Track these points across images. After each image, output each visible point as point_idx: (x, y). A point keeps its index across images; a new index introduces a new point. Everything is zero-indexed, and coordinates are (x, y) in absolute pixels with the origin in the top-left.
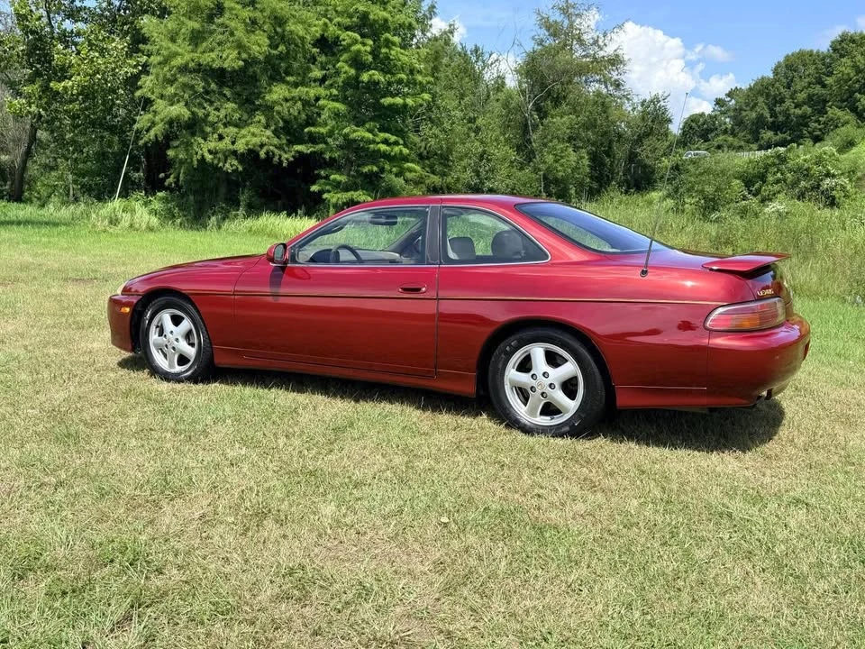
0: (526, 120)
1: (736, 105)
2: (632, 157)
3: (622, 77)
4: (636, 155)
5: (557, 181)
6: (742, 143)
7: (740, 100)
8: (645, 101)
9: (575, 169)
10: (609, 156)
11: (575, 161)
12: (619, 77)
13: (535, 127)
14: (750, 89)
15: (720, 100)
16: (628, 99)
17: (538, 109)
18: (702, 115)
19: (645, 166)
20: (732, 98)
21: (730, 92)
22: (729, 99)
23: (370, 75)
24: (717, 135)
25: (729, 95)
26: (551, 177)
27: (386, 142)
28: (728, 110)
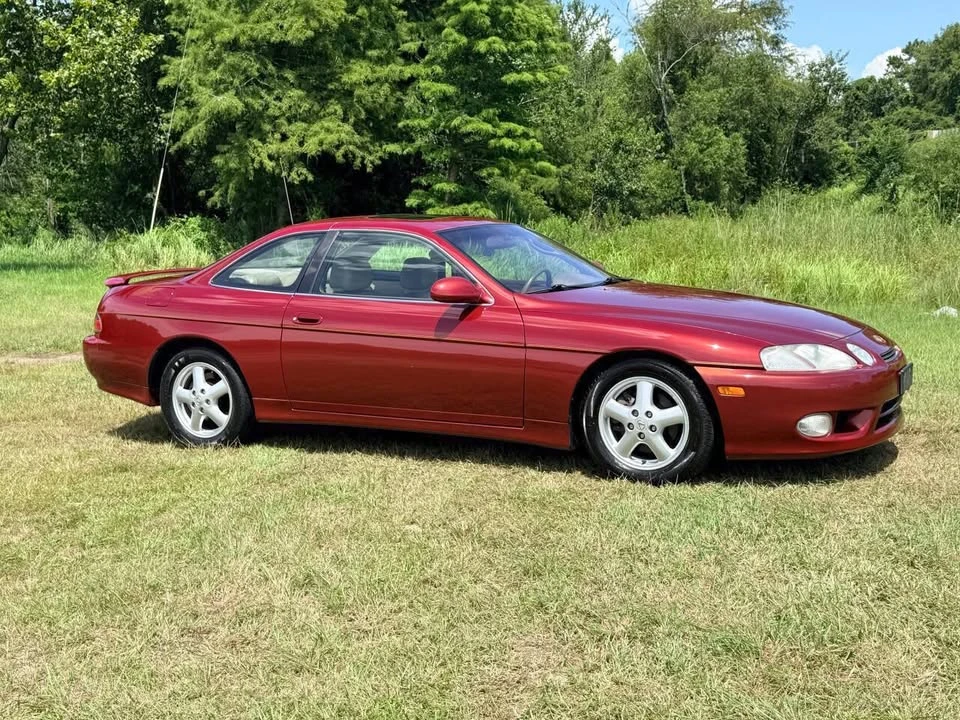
0: (659, 96)
1: (917, 64)
2: (799, 140)
3: (782, 32)
4: (804, 137)
5: (704, 178)
6: (933, 116)
7: (922, 58)
8: (814, 65)
9: (729, 160)
10: (768, 141)
11: (728, 148)
12: (778, 31)
13: (671, 105)
14: (937, 40)
15: (895, 58)
16: (791, 61)
17: (673, 80)
18: (871, 79)
19: (817, 152)
20: (911, 55)
21: (908, 48)
22: (907, 56)
23: (489, 44)
24: (894, 107)
25: (906, 51)
26: (696, 173)
27: (509, 134)
28: (907, 72)
